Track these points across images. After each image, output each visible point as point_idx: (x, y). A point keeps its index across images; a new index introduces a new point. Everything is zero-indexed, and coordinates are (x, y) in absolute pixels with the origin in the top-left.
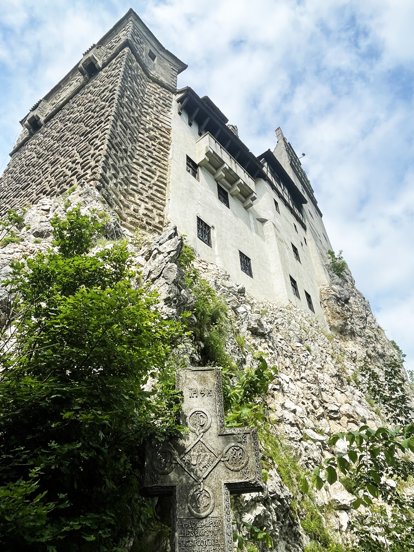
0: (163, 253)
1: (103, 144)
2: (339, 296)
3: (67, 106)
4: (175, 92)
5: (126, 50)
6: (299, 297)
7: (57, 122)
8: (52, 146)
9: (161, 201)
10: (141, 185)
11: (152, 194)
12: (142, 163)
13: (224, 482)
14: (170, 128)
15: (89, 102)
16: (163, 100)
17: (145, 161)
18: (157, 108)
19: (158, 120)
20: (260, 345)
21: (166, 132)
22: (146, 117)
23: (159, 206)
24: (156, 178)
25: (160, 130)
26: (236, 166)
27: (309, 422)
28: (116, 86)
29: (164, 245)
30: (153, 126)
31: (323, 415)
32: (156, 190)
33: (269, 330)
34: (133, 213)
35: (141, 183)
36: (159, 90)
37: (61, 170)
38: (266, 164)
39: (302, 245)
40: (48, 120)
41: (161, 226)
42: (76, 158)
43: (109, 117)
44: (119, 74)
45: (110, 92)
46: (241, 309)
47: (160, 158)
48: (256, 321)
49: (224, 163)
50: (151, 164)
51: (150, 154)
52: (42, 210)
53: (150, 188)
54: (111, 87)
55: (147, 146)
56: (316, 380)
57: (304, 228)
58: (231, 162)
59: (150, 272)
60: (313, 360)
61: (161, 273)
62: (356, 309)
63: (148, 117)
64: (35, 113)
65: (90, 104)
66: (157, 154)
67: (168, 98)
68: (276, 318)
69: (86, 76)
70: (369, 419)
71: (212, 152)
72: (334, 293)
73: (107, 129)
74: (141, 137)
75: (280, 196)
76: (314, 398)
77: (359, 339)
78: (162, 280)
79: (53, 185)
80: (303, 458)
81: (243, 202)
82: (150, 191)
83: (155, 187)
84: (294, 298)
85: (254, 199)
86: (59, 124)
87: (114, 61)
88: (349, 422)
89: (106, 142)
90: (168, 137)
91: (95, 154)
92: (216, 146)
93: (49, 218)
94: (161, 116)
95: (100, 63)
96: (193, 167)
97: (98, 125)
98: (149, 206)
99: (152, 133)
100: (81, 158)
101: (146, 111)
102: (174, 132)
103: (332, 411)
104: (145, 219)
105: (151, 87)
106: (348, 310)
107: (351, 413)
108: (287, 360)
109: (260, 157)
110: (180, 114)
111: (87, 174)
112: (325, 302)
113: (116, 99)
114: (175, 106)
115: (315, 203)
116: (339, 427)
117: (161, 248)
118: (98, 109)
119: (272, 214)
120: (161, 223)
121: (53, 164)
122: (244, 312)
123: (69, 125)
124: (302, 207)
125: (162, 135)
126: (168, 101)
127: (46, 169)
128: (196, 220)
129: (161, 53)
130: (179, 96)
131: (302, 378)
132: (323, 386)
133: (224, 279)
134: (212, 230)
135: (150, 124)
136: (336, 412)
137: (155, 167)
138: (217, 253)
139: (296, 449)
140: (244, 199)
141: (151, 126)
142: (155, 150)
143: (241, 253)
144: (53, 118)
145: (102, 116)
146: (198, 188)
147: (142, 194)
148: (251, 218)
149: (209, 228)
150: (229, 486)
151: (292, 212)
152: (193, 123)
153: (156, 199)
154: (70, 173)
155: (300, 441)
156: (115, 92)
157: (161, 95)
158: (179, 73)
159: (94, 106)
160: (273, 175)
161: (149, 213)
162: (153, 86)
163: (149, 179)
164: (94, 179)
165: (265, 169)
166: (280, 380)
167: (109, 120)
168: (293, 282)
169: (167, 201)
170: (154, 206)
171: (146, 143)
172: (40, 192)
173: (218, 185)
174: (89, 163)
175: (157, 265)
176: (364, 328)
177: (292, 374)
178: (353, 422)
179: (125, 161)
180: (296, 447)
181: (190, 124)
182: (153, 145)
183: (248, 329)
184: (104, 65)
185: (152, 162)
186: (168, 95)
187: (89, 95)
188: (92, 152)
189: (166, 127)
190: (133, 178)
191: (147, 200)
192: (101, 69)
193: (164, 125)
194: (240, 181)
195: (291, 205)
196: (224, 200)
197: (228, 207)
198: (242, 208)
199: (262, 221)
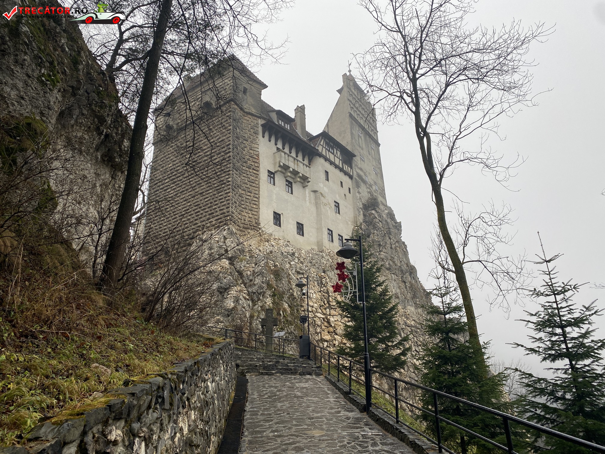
4: (260, 117)
6: (332, 241)
11: (251, 207)
13: (273, 325)
14: (259, 153)
16: (254, 129)
18: (251, 139)
19: (251, 150)
21: (256, 157)
23: (255, 213)
24: (252, 195)
25: (253, 157)
26: (298, 165)
30: (249, 156)
36: (250, 121)
38: (322, 142)
39: (345, 195)
40: (180, 129)
41: (256, 225)
42: (215, 193)
47: (254, 180)
49: (290, 167)
50: (249, 187)
51: (249, 179)
53: (250, 203)
55: (247, 174)
57: (351, 177)
58: (294, 163)
63: (246, 150)
66: (252, 178)
67: (257, 125)
69: (205, 111)
71: (282, 165)
72: (361, 231)
75: (332, 163)
83: (252, 202)
84: (328, 243)
85: (309, 182)
90: (258, 161)
92: (285, 158)
94: (253, 145)
95: (214, 105)
96: (272, 175)
98: (251, 216)
99: (249, 162)
102: (261, 155)
104: (249, 223)
105: (246, 121)
109: (318, 136)
110: (263, 136)
113: (232, 157)
114: (260, 131)
119: (322, 185)
120: (256, 223)
121: (199, 184)
124: (352, 159)
125: (254, 162)
126: (256, 128)
128: (273, 214)
129: (251, 82)
130: (263, 122)
134: (281, 216)
135: (247, 155)
137: (252, 188)
140: (303, 183)
142: (251, 175)
143: (298, 223)
144: (184, 130)
145: (225, 166)
146: (274, 191)
148: (307, 192)
149: (280, 215)
151: (341, 170)
153: (253, 209)
156: (230, 150)
157: (252, 124)
160: (326, 149)
161: (250, 220)
162: (247, 119)
165: (320, 149)
168: (330, 232)
170: (253, 214)
173: (286, 180)
181: (270, 141)
182: (250, 172)
184: (218, 108)
185: (250, 185)
186: (256, 122)
189: (257, 153)
191: (249, 212)
193: (255, 152)
194: (300, 174)
195: (341, 166)
196: (290, 188)
197: (292, 193)
198: (301, 189)
199: (315, 192)
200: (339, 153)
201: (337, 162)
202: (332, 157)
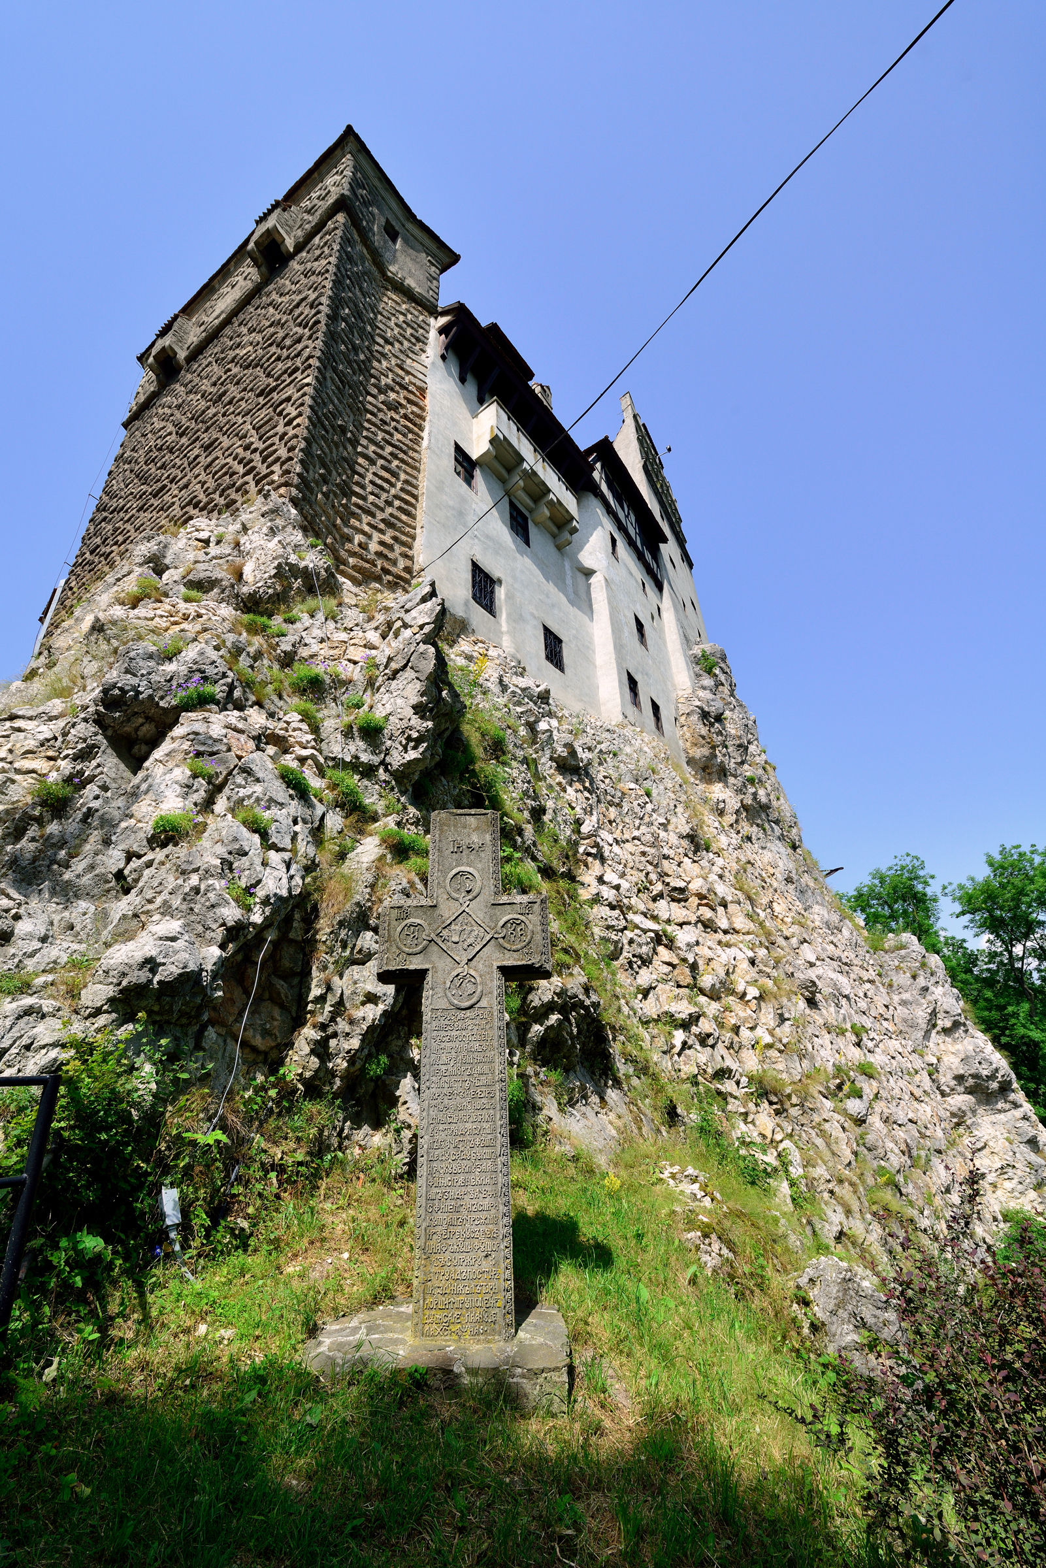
0: (411, 626)
1: (300, 415)
2: (706, 709)
3: (228, 331)
4: (434, 312)
5: (341, 218)
6: (640, 709)
7: (210, 363)
8: (204, 412)
9: (407, 529)
10: (371, 498)
11: (391, 515)
12: (373, 456)
13: (496, 964)
14: (423, 385)
15: (271, 326)
16: (412, 328)
17: (379, 451)
18: (401, 344)
19: (402, 369)
20: (571, 785)
22: (380, 362)
23: (404, 538)
24: (399, 485)
25: (407, 389)
26: (544, 468)
27: (638, 903)
28: (321, 295)
29: (414, 613)
30: (393, 380)
31: (660, 895)
32: (400, 508)
33: (585, 762)
34: (357, 549)
35: (372, 493)
36: (404, 306)
37: (224, 462)
38: (598, 465)
39: (653, 618)
40: (194, 356)
41: (408, 576)
42: (252, 440)
43: (311, 361)
44: (327, 271)
45: (311, 307)
46: (543, 726)
47: (407, 445)
48: (565, 745)
49: (523, 460)
50: (389, 457)
51: (387, 437)
52: (197, 539)
53: (389, 503)
54: (313, 296)
55: (381, 420)
56: (656, 842)
57: (660, 587)
58: (536, 458)
59: (390, 659)
60: (654, 811)
61: (409, 661)
62: (733, 732)
63: (385, 364)
64: (167, 341)
65: (272, 330)
66: (400, 437)
67: (423, 325)
68: (599, 743)
69: (263, 269)
70: (732, 902)
71: (501, 437)
72: (698, 703)
73: (308, 385)
74: (370, 403)
75: (621, 527)
76: (650, 868)
77: (731, 780)
78: (409, 674)
79: (210, 491)
80: (625, 954)
81: (554, 536)
82: (389, 510)
83: (397, 503)
84: (631, 710)
85: (575, 530)
86: (215, 367)
87: (316, 240)
88: (700, 905)
89: (307, 411)
90: (421, 403)
91: (285, 434)
92: (509, 427)
93: (209, 556)
94: (409, 361)
95: (290, 244)
96: (465, 464)
97: (290, 376)
99: (393, 396)
100: (260, 439)
101: (380, 349)
102: (433, 396)
103: (675, 889)
104: (379, 563)
105: (390, 301)
106: (720, 733)
107: (704, 892)
108: (612, 809)
109: (590, 451)
110: (443, 357)
111: (272, 472)
112: (683, 718)
113: (323, 323)
114: (435, 343)
115: (681, 541)
116: (684, 912)
117: (408, 618)
118: (288, 342)
119: (604, 563)
120: (408, 570)
121: (208, 448)
122: (547, 731)
123: (235, 370)
124: (658, 549)
125: (409, 401)
126: (421, 331)
127: (195, 459)
128: (470, 567)
129: (409, 226)
130: (443, 321)
131: (634, 838)
132: (666, 851)
133: (516, 673)
135: (387, 376)
136: (682, 890)
137: (396, 463)
138: (504, 628)
139: (616, 942)
140: (555, 529)
141: (389, 381)
142: (396, 429)
143: (546, 629)
144: (201, 353)
145: (297, 356)
146: (474, 506)
147: (373, 516)
149: (492, 582)
150: (502, 969)
151: (640, 557)
152: (469, 377)
153: (399, 524)
154: (241, 469)
155: (622, 931)
156: (321, 307)
157: (409, 316)
158: (443, 271)
159: (281, 334)
160: (610, 487)
161: (386, 551)
162: (394, 297)
163: (385, 485)
164: (286, 484)
165: (596, 475)
166: (598, 840)
167: (310, 366)
168: (633, 684)
169: (418, 531)
170: (395, 539)
171: (381, 415)
172: (188, 504)
173: (512, 505)
174: (276, 451)
175: (401, 647)
176: (742, 763)
177: (618, 831)
178: (706, 905)
179: (341, 449)
180: (615, 938)
181: (463, 380)
182: (393, 419)
183: (551, 759)
184: (299, 248)
185: (391, 454)
186: (421, 318)
187: (271, 310)
188: (280, 429)
190: (357, 484)
191: (382, 526)
192: (292, 256)
193: (414, 380)
194: (551, 495)
195: (639, 544)
197: (528, 544)
198: (551, 549)
199: (586, 573)
200: (633, 518)
201: (632, 532)
202: (621, 515)
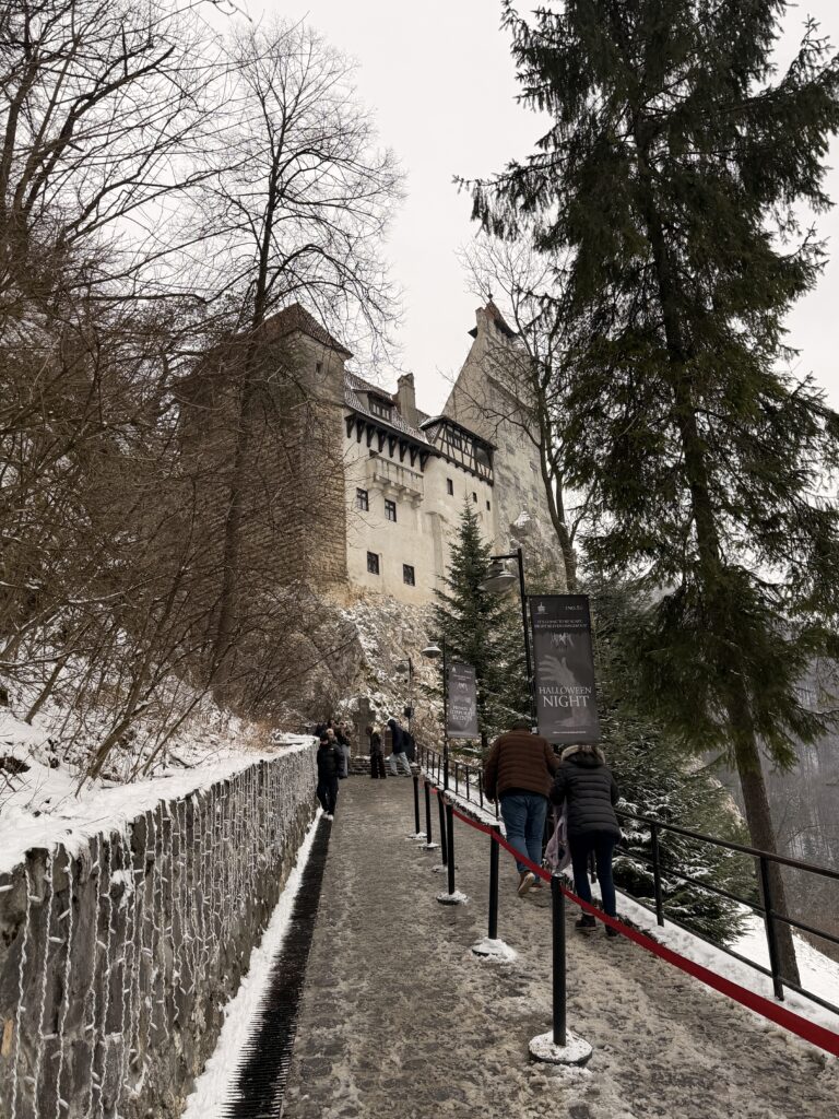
11: (334, 548)
12: (324, 520)
14: (343, 462)
16: (333, 426)
17: (326, 516)
18: (329, 441)
21: (340, 471)
23: (339, 556)
25: (334, 470)
32: (338, 543)
35: (326, 540)
36: (328, 412)
38: (441, 433)
41: (342, 575)
47: (337, 506)
49: (390, 482)
50: (331, 517)
57: (491, 483)
58: (398, 474)
66: (334, 502)
67: (338, 419)
71: (379, 478)
75: (457, 465)
82: (333, 545)
83: (335, 540)
85: (422, 500)
90: (342, 476)
92: (383, 467)
99: (328, 479)
101: (320, 453)
104: (331, 572)
110: (349, 436)
119: (442, 503)
120: (342, 572)
125: (336, 478)
126: (337, 425)
128: (367, 556)
129: (326, 351)
130: (348, 413)
134: (379, 557)
138: (384, 578)
140: (411, 500)
142: (332, 499)
143: (405, 566)
147: (327, 551)
148: (419, 516)
152: (362, 436)
153: (337, 551)
157: (331, 417)
158: (345, 360)
160: (451, 439)
162: (323, 410)
173: (386, 500)
181: (359, 440)
182: (330, 494)
186: (337, 414)
189: (340, 463)
191: (331, 555)
193: (337, 463)
194: (407, 490)
195: (473, 467)
196: (392, 513)
197: (395, 520)
198: (409, 512)
199: (432, 514)
200: (469, 446)
201: (467, 463)
202: (458, 455)
